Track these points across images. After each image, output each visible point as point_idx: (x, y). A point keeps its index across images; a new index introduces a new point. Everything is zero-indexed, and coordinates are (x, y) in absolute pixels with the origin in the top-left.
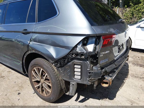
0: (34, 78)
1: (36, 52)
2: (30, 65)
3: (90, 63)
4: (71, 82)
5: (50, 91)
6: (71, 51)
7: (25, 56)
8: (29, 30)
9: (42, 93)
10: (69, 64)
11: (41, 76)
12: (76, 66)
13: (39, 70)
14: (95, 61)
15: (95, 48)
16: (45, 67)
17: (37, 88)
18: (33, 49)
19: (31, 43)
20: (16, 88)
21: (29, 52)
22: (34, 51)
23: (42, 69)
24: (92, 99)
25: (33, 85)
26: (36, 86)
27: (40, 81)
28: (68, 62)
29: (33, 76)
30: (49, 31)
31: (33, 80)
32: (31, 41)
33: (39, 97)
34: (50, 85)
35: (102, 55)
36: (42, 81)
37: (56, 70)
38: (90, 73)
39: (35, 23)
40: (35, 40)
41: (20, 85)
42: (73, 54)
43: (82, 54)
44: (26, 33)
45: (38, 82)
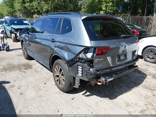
0: (55, 73)
1: (58, 55)
2: (54, 64)
3: (88, 66)
4: (76, 78)
5: (64, 83)
6: (76, 56)
7: (52, 57)
8: (55, 40)
9: (59, 85)
10: (75, 65)
11: (60, 72)
12: (79, 67)
13: (59, 68)
14: (91, 65)
15: (93, 56)
16: (62, 66)
17: (57, 81)
18: (56, 53)
19: (55, 48)
20: (44, 80)
21: (54, 55)
22: (56, 54)
23: (60, 67)
24: (95, 96)
25: (55, 78)
26: (56, 79)
27: (59, 76)
28: (75, 63)
29: (55, 72)
30: (66, 42)
31: (55, 75)
32: (55, 47)
33: (57, 88)
34: (64, 79)
35: (97, 61)
36: (60, 75)
37: (67, 68)
38: (87, 72)
39: (59, 35)
40: (58, 47)
41: (47, 78)
42: (77, 58)
43: (82, 59)
44: (53, 41)
45: (58, 76)
